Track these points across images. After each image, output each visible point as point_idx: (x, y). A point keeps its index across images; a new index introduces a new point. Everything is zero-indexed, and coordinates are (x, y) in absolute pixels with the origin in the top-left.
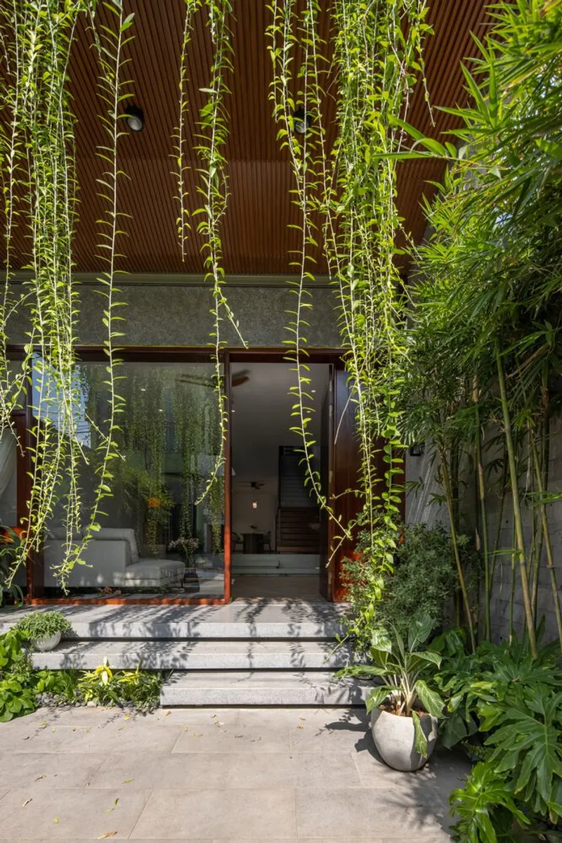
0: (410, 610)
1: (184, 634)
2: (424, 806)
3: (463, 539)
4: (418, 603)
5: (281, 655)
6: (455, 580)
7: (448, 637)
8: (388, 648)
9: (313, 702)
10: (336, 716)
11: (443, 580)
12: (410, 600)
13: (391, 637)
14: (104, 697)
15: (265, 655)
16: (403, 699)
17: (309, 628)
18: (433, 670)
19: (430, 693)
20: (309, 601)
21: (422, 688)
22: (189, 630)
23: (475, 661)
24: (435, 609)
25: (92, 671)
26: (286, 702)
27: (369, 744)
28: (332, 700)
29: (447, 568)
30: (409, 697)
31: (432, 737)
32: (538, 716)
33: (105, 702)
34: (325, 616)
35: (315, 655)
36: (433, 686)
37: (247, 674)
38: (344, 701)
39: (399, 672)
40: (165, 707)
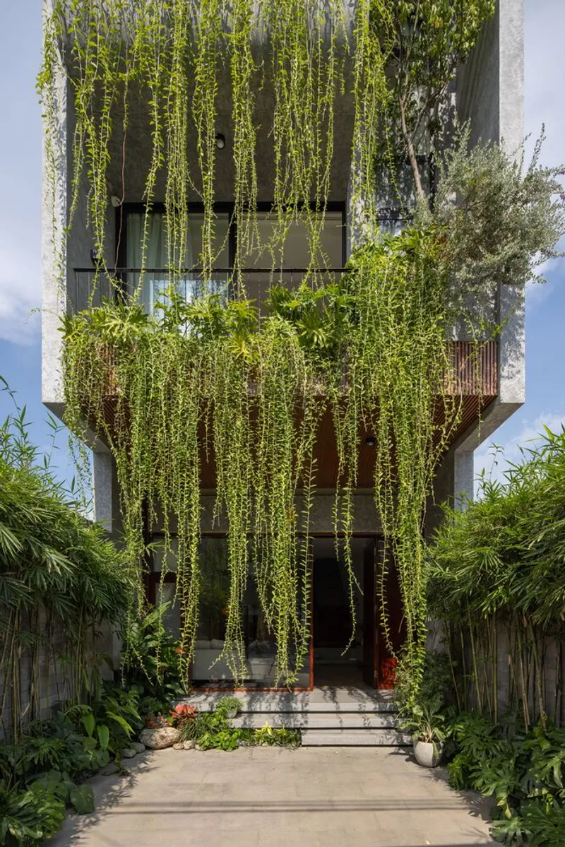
0: (430, 697)
1: (300, 710)
2: (438, 777)
3: (455, 663)
4: (434, 693)
5: (358, 721)
6: (452, 682)
7: (449, 710)
8: (421, 714)
9: (378, 744)
10: (392, 750)
11: (446, 682)
12: (430, 691)
13: (422, 709)
14: (271, 742)
15: (348, 721)
16: (428, 736)
17: (370, 706)
18: (442, 723)
19: (440, 732)
20: (361, 689)
21: (436, 730)
22: (302, 708)
23: (459, 718)
24: (442, 696)
25: (260, 729)
26: (366, 743)
27: (413, 759)
28: (389, 743)
29: (448, 676)
30: (431, 735)
31: (441, 752)
32: (477, 735)
33: (271, 744)
34: (376, 699)
35: (376, 721)
36: (441, 729)
37: (340, 731)
38: (395, 743)
39: (426, 725)
40: (304, 746)
